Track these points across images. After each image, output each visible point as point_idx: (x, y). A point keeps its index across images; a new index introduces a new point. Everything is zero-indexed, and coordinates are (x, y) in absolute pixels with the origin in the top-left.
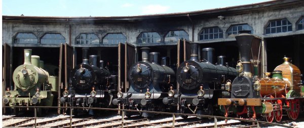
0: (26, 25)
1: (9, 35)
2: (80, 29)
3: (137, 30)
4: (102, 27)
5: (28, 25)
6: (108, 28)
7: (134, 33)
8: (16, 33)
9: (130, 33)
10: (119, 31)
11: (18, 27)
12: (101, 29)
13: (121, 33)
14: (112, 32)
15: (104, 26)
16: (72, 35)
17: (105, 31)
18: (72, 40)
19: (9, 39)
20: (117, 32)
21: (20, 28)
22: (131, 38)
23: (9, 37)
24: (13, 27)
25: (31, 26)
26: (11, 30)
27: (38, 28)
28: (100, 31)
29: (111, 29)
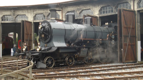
0: (39, 10)
1: (32, 16)
2: (67, 9)
3: (99, 6)
4: (79, 6)
5: (40, 10)
6: (82, 7)
7: (97, 8)
8: (35, 14)
9: (95, 9)
10: (89, 8)
11: (36, 11)
12: (79, 8)
13: (90, 9)
14: (84, 9)
15: (80, 6)
16: (63, 13)
17: (80, 9)
18: (63, 16)
19: (32, 18)
20: (87, 8)
21: (37, 12)
22: (96, 12)
23: (32, 17)
24: (33, 11)
25: (42, 10)
26: (32, 13)
27: (46, 11)
28: (78, 9)
29: (84, 7)
